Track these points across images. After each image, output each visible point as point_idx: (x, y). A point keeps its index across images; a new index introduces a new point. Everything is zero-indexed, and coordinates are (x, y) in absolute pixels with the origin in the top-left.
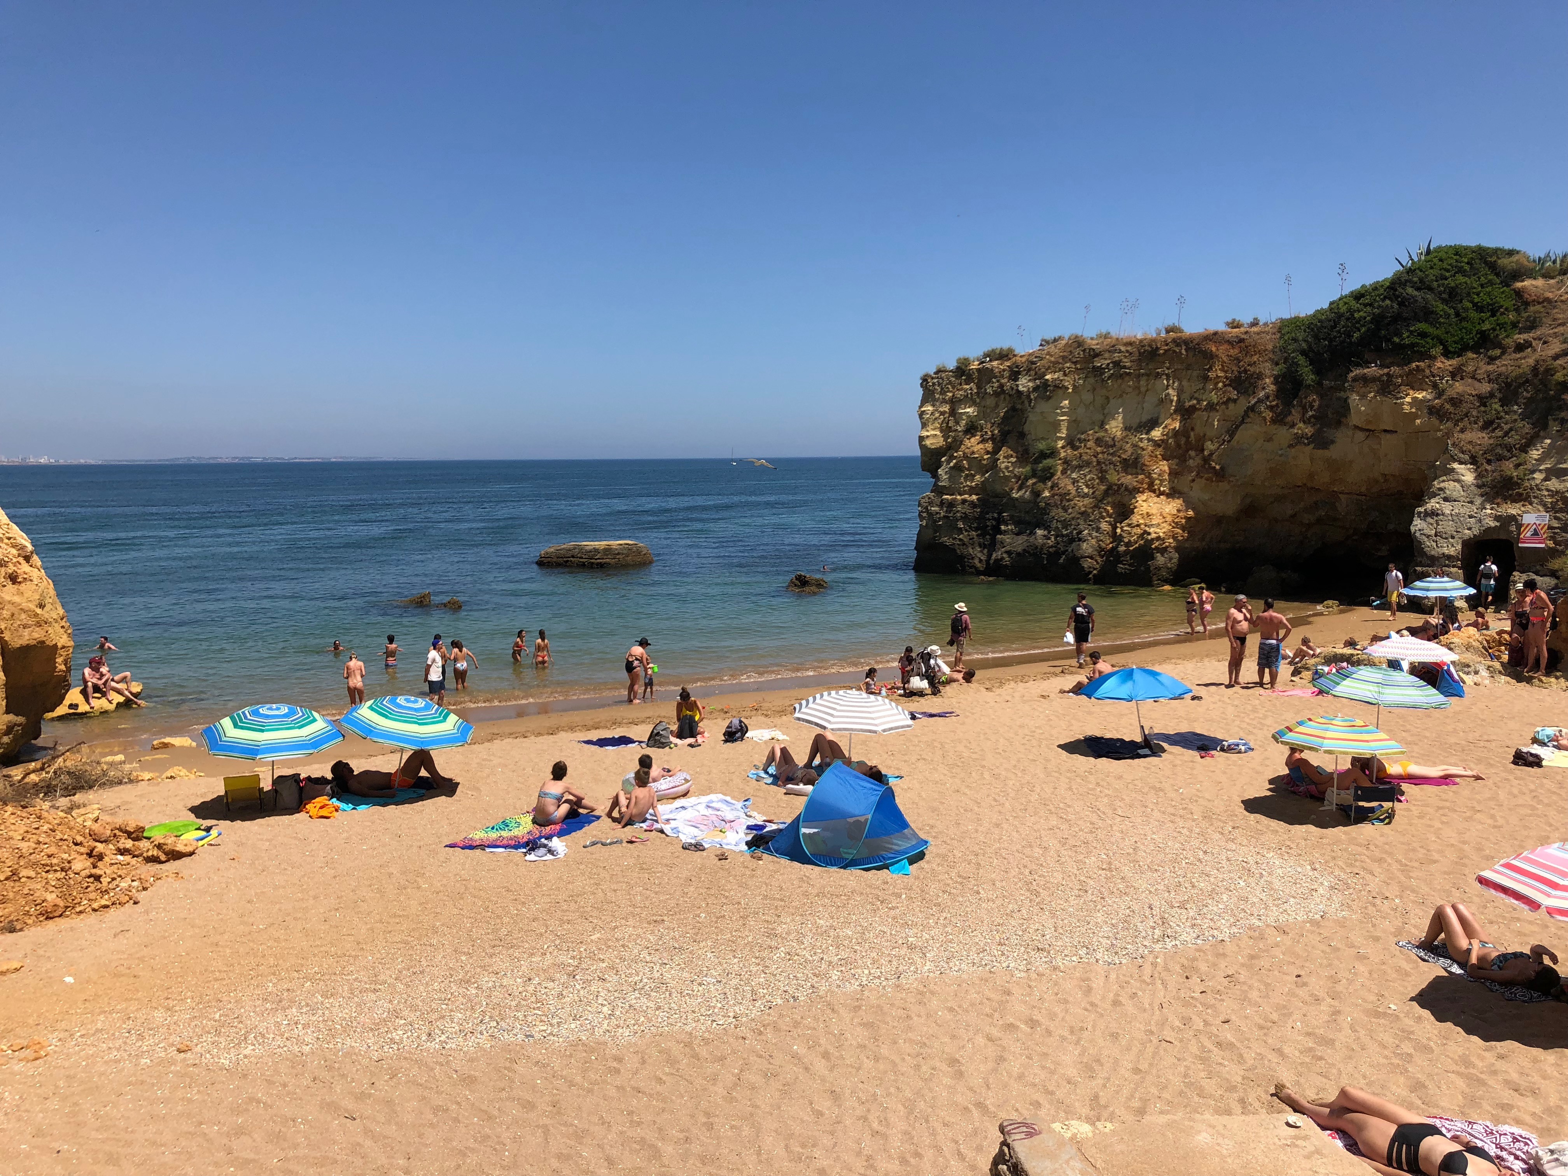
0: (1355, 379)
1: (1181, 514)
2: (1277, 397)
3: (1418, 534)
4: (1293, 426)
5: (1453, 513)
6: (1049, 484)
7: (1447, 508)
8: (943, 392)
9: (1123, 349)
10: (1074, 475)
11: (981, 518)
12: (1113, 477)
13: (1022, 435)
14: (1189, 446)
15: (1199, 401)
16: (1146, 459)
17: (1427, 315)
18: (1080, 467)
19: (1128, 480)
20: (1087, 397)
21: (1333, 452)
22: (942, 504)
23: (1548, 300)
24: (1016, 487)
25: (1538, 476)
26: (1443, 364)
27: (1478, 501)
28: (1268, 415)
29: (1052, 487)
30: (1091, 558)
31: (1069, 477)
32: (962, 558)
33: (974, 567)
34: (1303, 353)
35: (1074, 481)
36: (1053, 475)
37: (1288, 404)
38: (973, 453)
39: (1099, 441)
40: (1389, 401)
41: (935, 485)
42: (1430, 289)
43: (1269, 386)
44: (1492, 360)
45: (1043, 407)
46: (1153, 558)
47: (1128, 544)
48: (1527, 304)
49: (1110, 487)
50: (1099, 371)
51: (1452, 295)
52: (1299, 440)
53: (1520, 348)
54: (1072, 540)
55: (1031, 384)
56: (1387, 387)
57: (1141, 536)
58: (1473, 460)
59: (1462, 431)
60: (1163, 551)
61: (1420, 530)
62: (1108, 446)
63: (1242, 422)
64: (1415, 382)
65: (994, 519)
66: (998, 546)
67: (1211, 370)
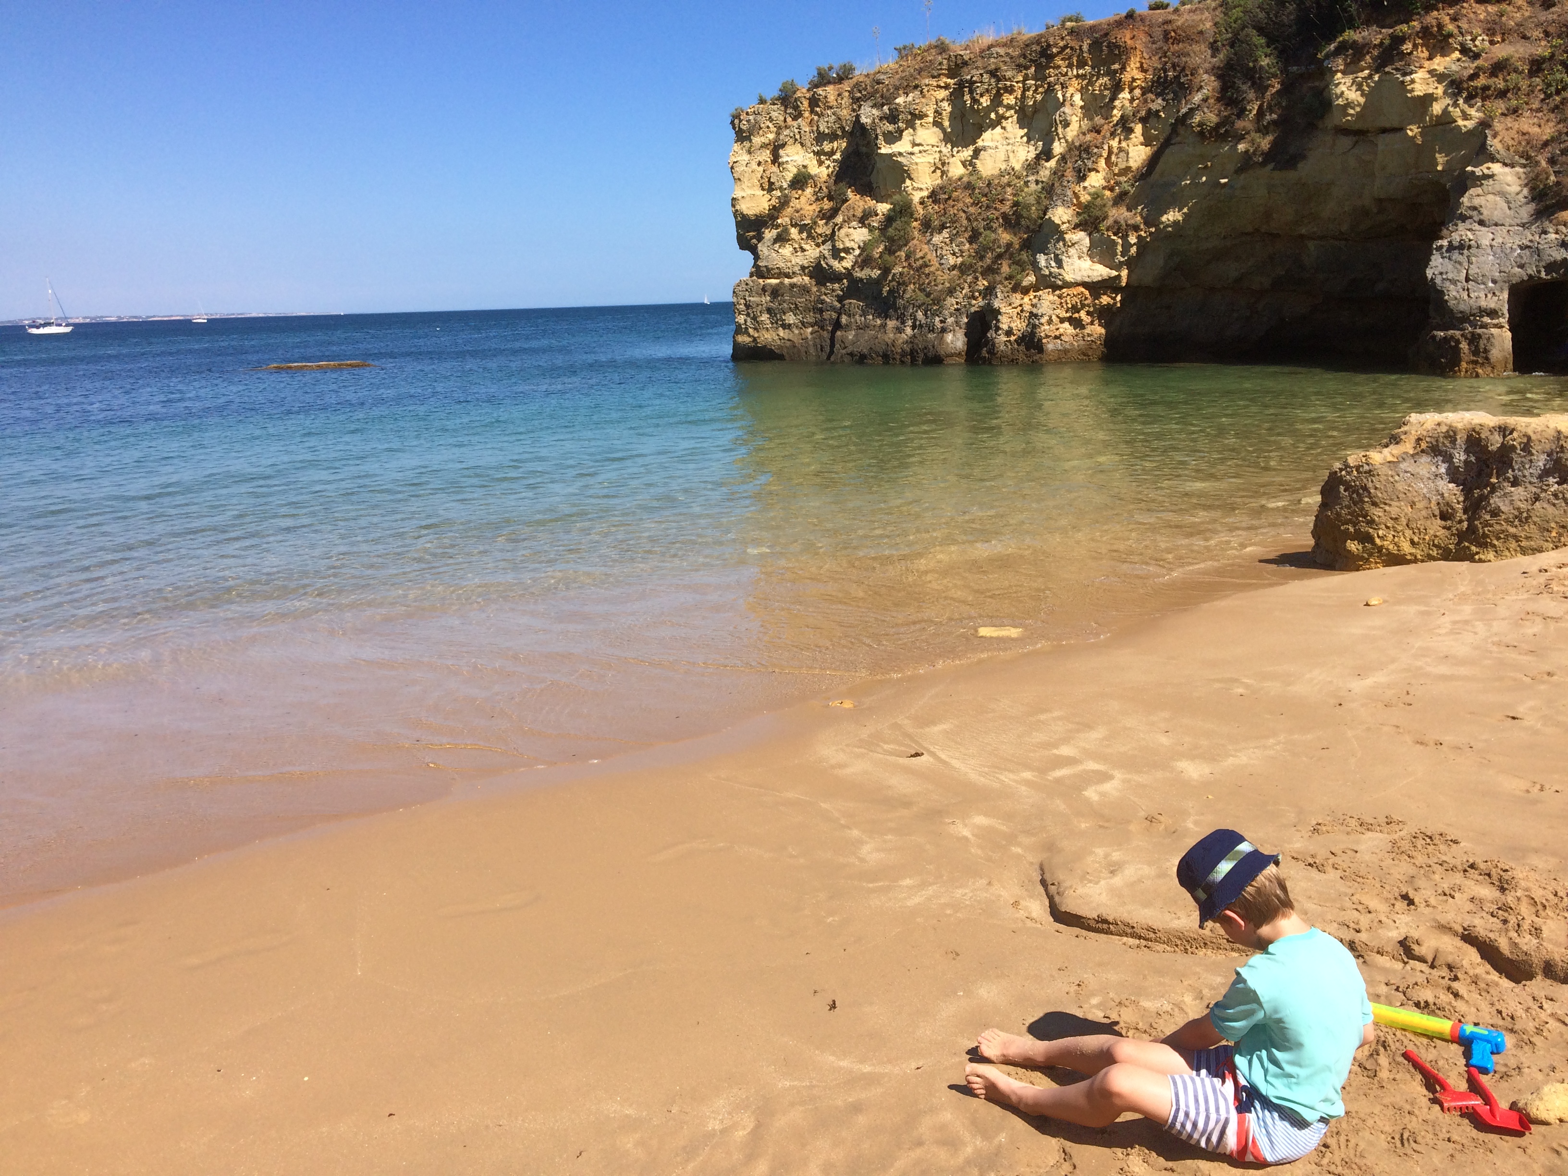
0: (1340, 52)
2: (1221, 100)
3: (1438, 281)
5: (1494, 243)
6: (904, 254)
7: (1485, 237)
9: (1002, 51)
10: (936, 240)
11: (816, 309)
18: (943, 225)
19: (1008, 241)
21: (1306, 170)
22: (762, 292)
24: (860, 261)
27: (1533, 220)
28: (1206, 128)
29: (907, 258)
31: (929, 242)
34: (1261, 31)
35: (937, 249)
36: (907, 241)
37: (1237, 109)
38: (803, 217)
39: (969, 187)
41: (755, 265)
43: (1208, 84)
45: (895, 145)
49: (984, 254)
50: (969, 86)
55: (876, 113)
58: (1524, 159)
61: (1441, 274)
63: (1169, 143)
67: (1123, 69)
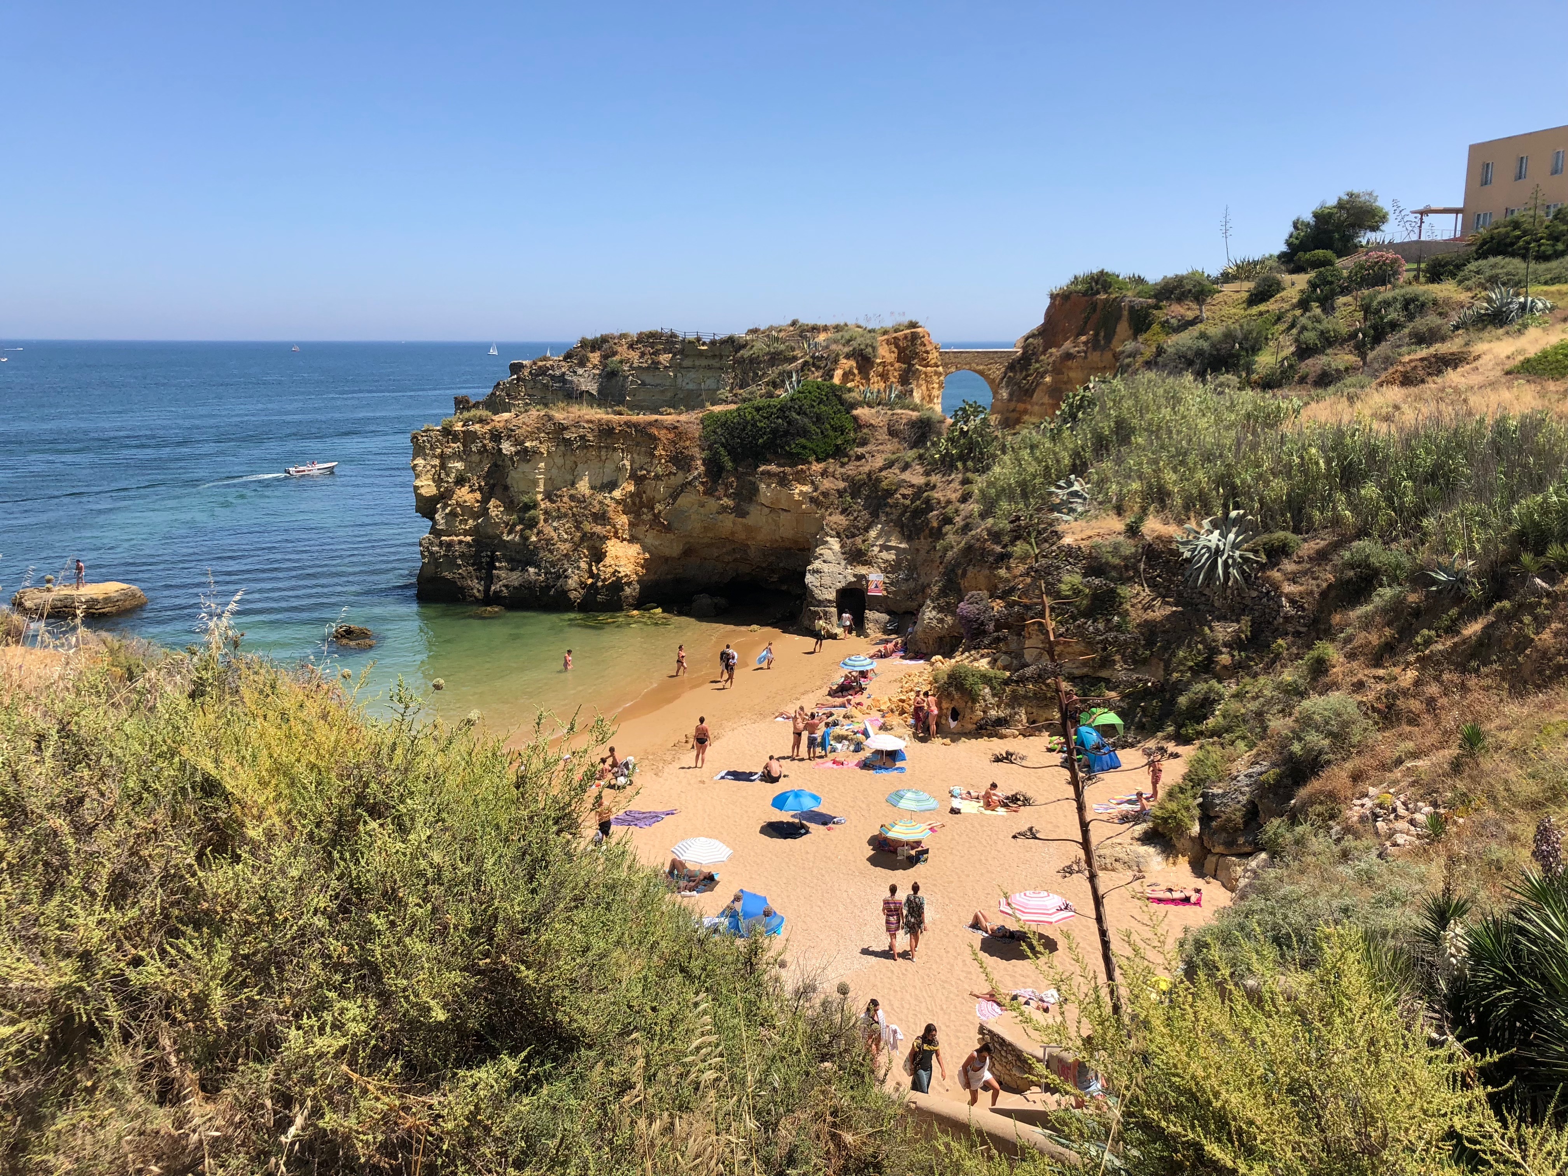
0: (762, 473)
1: (641, 556)
2: (706, 475)
3: (809, 585)
4: (720, 499)
5: (829, 571)
6: (535, 530)
7: (825, 567)
8: (432, 448)
9: (586, 425)
10: (555, 524)
11: (477, 555)
12: (587, 527)
13: (506, 488)
14: (642, 505)
15: (649, 472)
16: (611, 514)
17: (804, 433)
18: (559, 518)
19: (598, 529)
20: (559, 461)
21: (750, 520)
22: (441, 544)
23: (871, 425)
24: (506, 531)
25: (876, 549)
26: (817, 467)
27: (843, 563)
28: (701, 488)
29: (538, 534)
30: (575, 590)
31: (550, 525)
32: (462, 589)
33: (473, 596)
34: (723, 445)
35: (555, 529)
36: (537, 523)
37: (715, 482)
38: (465, 501)
39: (572, 498)
40: (785, 490)
41: (433, 527)
42: (805, 413)
43: (700, 467)
44: (843, 465)
45: (524, 467)
46: (623, 590)
47: (604, 580)
48: (860, 427)
49: (584, 535)
50: (568, 442)
51: (819, 419)
52: (724, 509)
53: (859, 458)
54: (559, 577)
55: (513, 449)
56: (783, 481)
57: (613, 574)
58: (838, 535)
59: (830, 515)
60: (629, 584)
61: (810, 582)
62: (579, 501)
63: (682, 491)
64: (801, 478)
65: (487, 556)
66: (495, 580)
67: (655, 448)
